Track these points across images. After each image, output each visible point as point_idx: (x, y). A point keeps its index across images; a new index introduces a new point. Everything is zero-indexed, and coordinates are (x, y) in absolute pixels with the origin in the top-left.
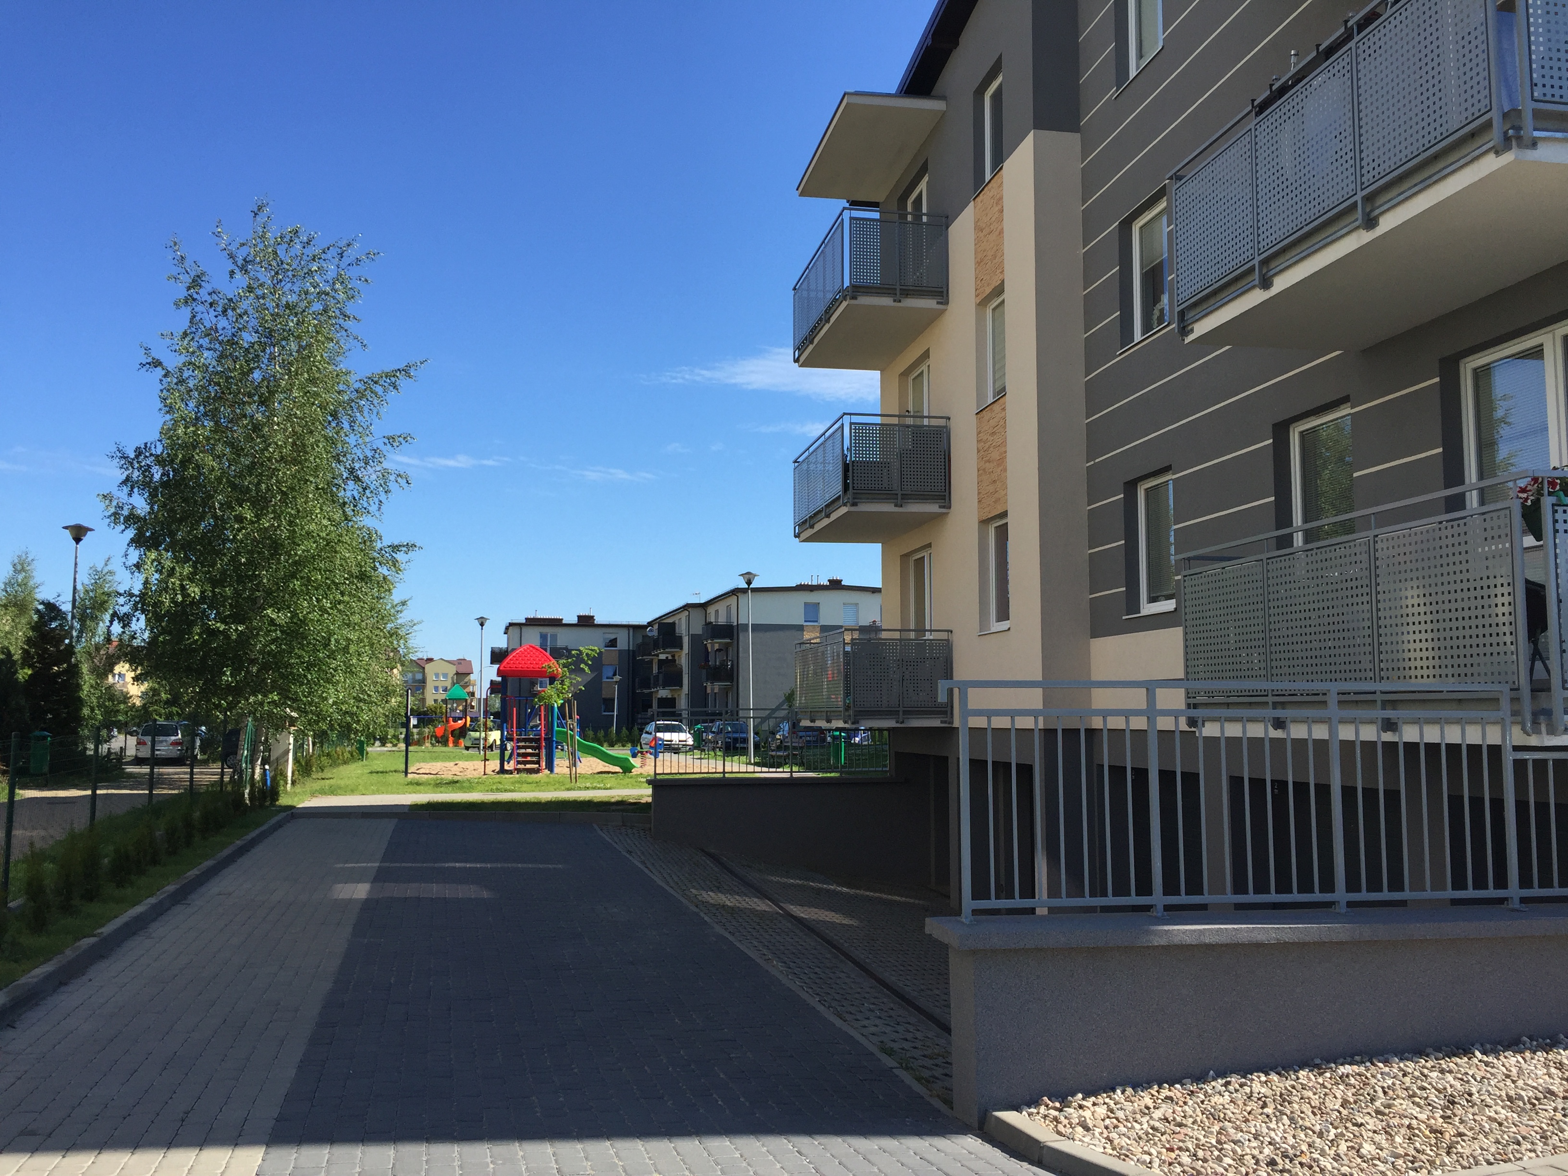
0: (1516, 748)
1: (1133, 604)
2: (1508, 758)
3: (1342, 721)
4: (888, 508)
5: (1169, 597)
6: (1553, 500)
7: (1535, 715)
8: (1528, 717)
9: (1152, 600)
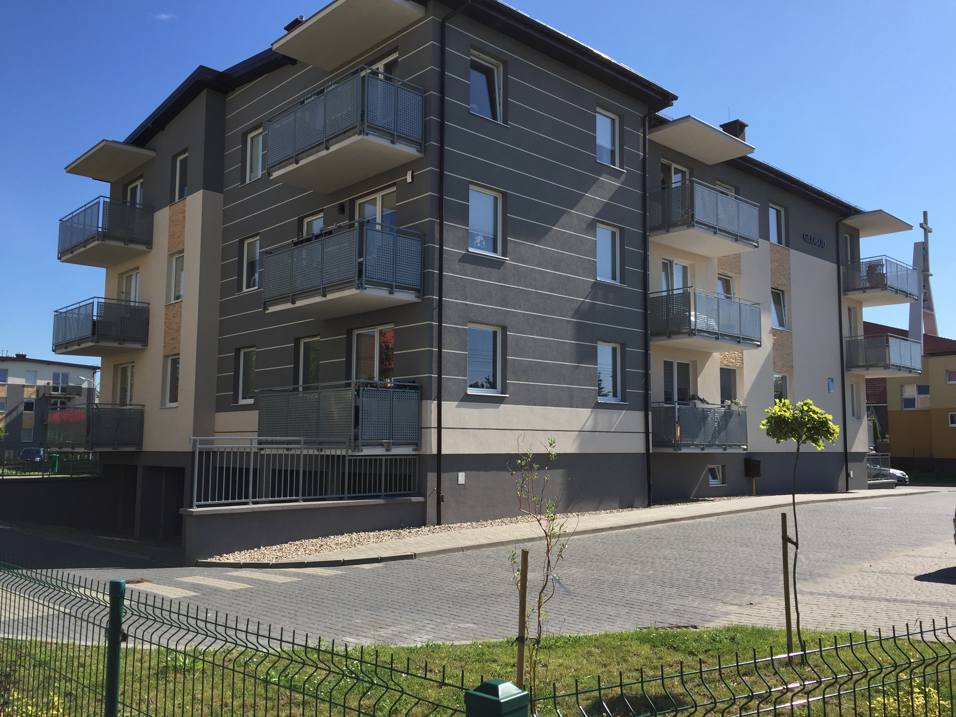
0: (349, 456)
1: (236, 399)
2: (347, 458)
3: (305, 448)
4: (116, 345)
5: (251, 398)
6: (363, 388)
7: (354, 446)
8: (353, 447)
9: (244, 398)
